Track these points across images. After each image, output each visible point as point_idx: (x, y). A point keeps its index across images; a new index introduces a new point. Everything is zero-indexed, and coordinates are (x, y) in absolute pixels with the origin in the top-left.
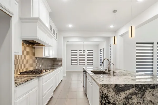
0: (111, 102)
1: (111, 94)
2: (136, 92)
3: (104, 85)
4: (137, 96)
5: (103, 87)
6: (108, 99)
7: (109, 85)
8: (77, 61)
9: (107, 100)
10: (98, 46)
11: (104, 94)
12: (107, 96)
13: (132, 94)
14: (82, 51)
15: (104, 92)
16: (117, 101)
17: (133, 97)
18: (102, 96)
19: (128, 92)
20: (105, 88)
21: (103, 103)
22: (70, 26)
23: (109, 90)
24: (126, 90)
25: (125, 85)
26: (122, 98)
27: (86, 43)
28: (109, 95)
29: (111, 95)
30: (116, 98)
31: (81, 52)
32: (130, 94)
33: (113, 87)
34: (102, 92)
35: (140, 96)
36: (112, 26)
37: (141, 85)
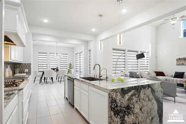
0: (119, 105)
1: (119, 97)
2: (135, 93)
3: (113, 90)
4: (135, 96)
5: (113, 92)
6: (116, 103)
7: (117, 89)
8: (47, 67)
9: (116, 105)
10: (73, 49)
11: (113, 98)
12: (115, 101)
13: (132, 95)
14: (55, 54)
15: (113, 97)
16: (123, 104)
17: (133, 97)
18: (112, 101)
19: (130, 94)
20: (114, 93)
21: (112, 108)
22: (46, 21)
23: (117, 94)
24: (128, 92)
25: (128, 87)
26: (126, 100)
27: (60, 44)
28: (117, 99)
29: (118, 99)
30: (122, 101)
31: (54, 56)
32: (131, 96)
33: (120, 90)
34: (112, 97)
35: (137, 96)
36: (94, 30)
37: (138, 86)
